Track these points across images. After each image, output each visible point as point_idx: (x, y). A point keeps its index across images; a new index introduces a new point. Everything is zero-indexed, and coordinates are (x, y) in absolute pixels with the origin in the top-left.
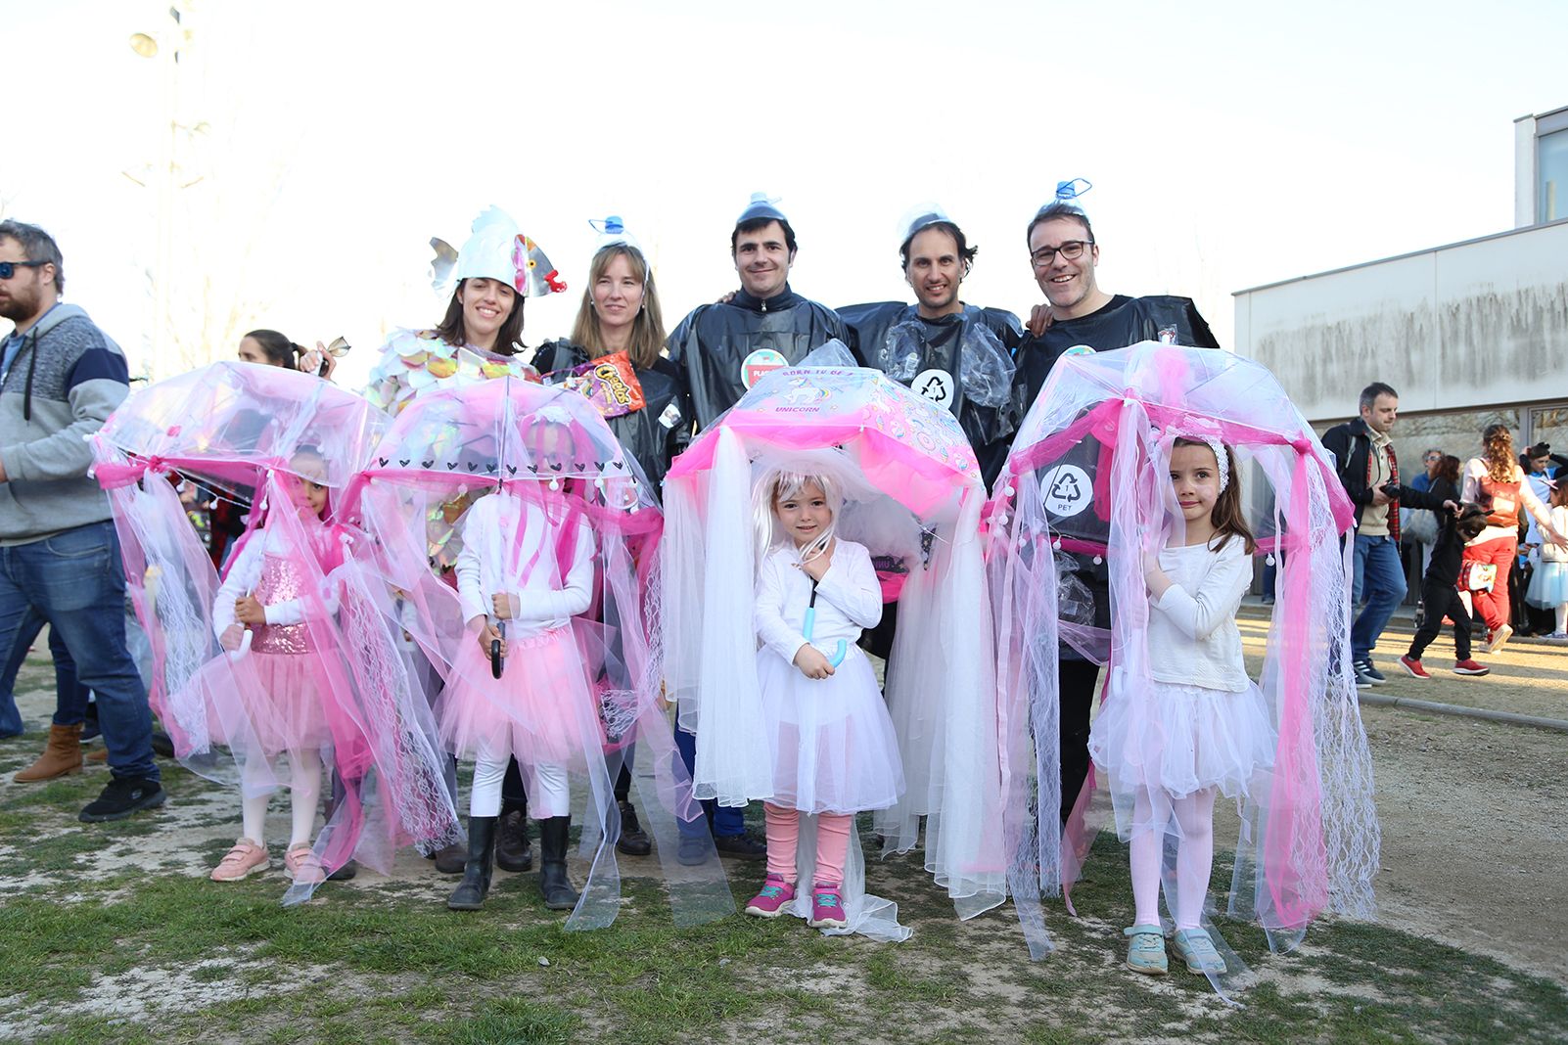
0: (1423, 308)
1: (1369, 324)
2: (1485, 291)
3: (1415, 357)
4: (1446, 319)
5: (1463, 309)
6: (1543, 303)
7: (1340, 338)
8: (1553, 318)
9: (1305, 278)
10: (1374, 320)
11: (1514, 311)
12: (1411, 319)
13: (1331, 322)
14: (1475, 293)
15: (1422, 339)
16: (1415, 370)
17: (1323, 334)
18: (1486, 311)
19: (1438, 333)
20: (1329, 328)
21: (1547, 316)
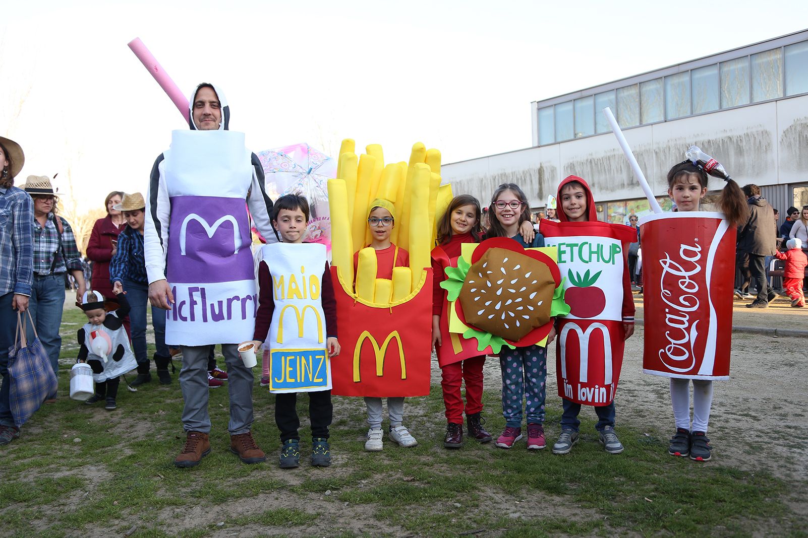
0: (485, 177)
1: (470, 181)
2: (503, 172)
3: (483, 194)
4: (492, 181)
5: (497, 177)
6: (519, 177)
7: (461, 186)
8: (521, 182)
9: (449, 164)
10: (471, 180)
11: (511, 179)
12: (482, 181)
13: (458, 181)
14: (500, 172)
15: (485, 187)
16: (483, 198)
17: (456, 185)
18: (503, 179)
19: (490, 185)
20: (457, 183)
21: (520, 181)
